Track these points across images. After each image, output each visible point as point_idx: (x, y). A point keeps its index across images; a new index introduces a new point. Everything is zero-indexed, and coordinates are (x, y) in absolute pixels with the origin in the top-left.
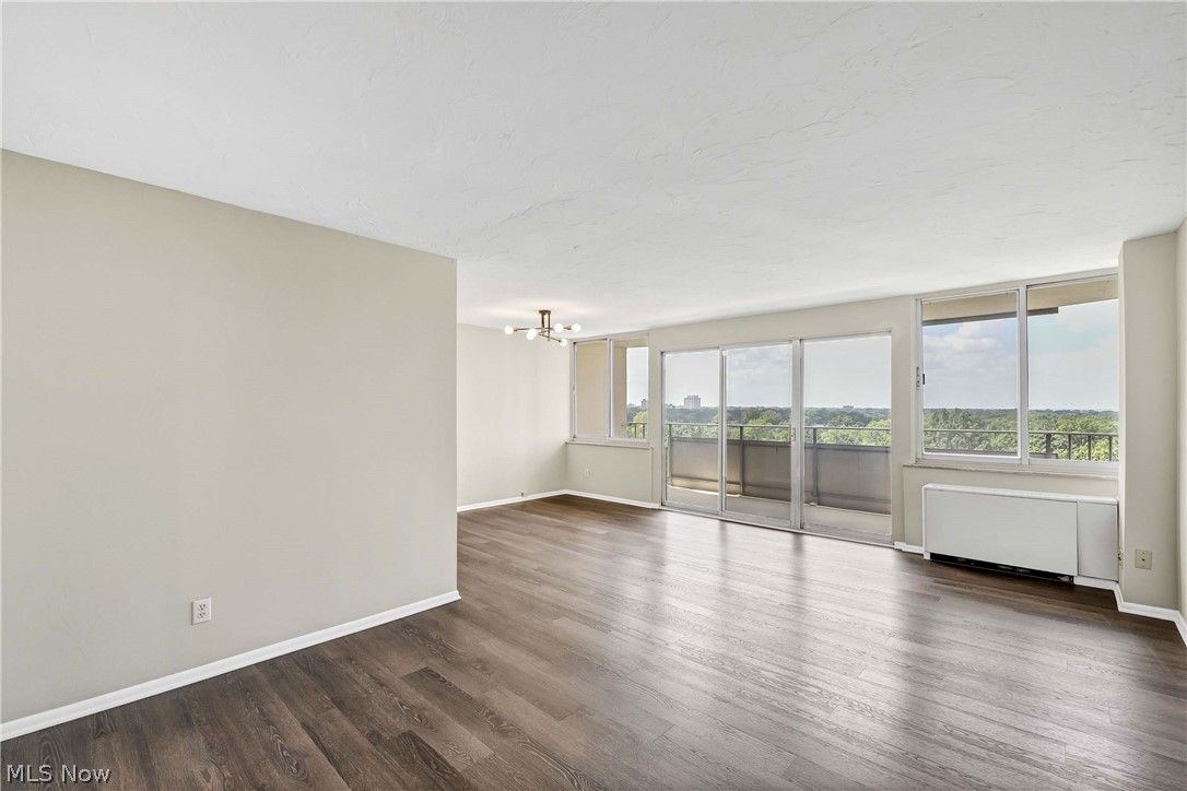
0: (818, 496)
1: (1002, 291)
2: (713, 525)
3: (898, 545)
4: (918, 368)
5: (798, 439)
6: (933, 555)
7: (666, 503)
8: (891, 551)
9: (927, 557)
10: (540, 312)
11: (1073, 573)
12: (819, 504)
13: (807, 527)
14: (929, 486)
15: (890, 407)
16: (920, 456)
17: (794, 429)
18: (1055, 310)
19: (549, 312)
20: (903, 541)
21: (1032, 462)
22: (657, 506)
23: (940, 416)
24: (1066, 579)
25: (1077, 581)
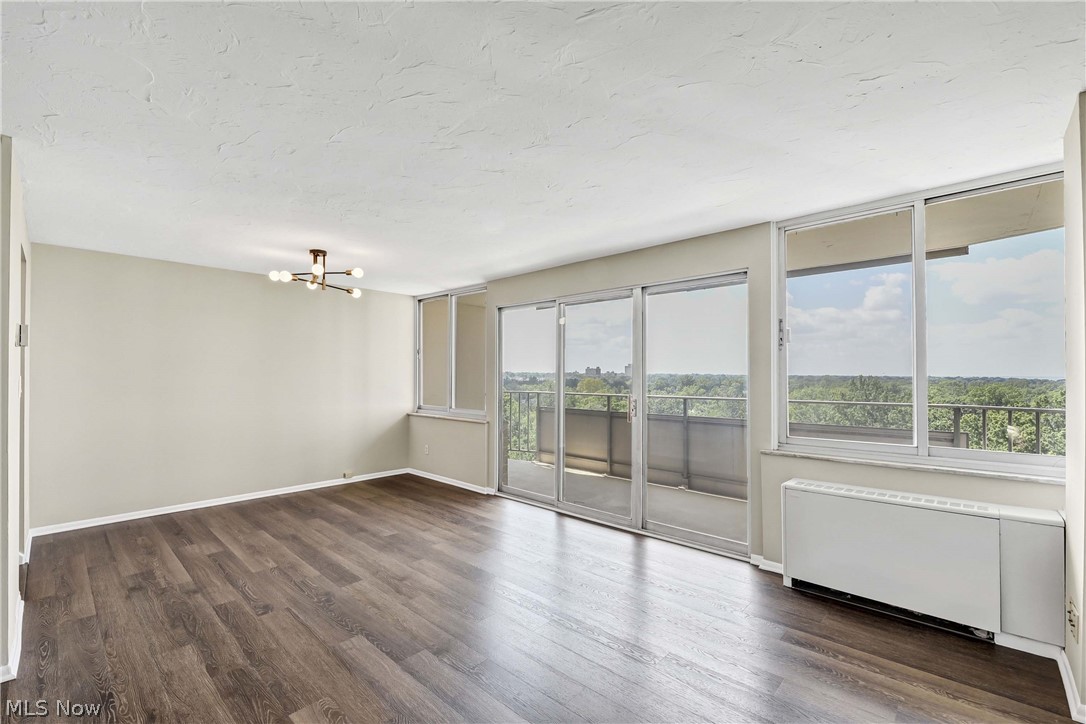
0: (688, 477)
1: (890, 210)
2: (549, 518)
3: (756, 559)
4: (781, 321)
5: (640, 414)
6: (795, 581)
7: (504, 488)
8: (747, 566)
9: (788, 583)
10: (311, 251)
11: (994, 628)
12: (690, 488)
13: (649, 526)
14: (790, 483)
15: (746, 373)
16: (783, 440)
17: (635, 401)
18: (963, 251)
19: (324, 253)
20: (761, 553)
21: (933, 452)
22: (492, 491)
23: (858, 384)
24: (984, 636)
25: (1000, 640)
